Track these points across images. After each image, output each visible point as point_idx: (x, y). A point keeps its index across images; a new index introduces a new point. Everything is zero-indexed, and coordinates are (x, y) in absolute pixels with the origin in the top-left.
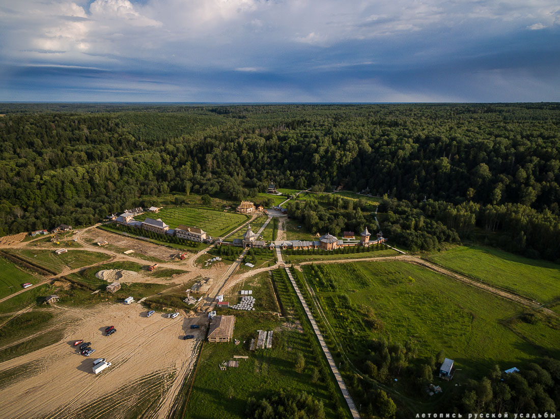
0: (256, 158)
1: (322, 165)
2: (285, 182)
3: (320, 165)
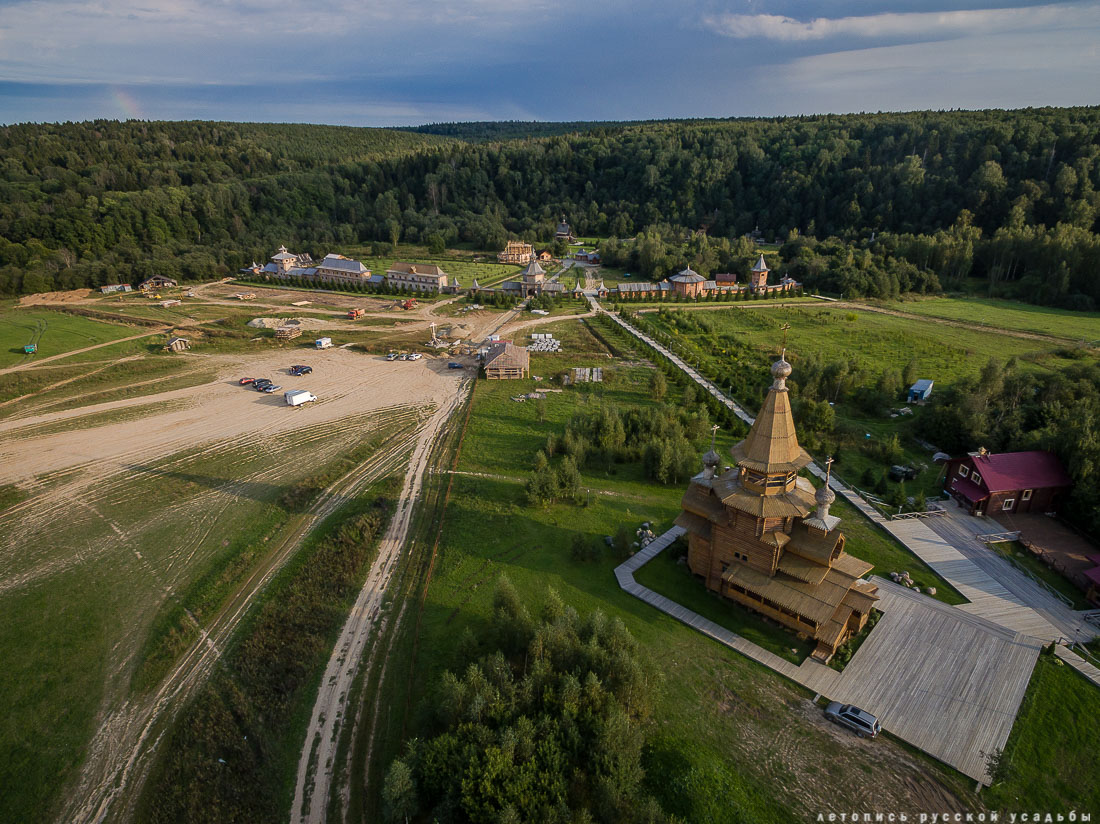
0: (527, 182)
1: (663, 187)
2: (589, 226)
3: (659, 189)
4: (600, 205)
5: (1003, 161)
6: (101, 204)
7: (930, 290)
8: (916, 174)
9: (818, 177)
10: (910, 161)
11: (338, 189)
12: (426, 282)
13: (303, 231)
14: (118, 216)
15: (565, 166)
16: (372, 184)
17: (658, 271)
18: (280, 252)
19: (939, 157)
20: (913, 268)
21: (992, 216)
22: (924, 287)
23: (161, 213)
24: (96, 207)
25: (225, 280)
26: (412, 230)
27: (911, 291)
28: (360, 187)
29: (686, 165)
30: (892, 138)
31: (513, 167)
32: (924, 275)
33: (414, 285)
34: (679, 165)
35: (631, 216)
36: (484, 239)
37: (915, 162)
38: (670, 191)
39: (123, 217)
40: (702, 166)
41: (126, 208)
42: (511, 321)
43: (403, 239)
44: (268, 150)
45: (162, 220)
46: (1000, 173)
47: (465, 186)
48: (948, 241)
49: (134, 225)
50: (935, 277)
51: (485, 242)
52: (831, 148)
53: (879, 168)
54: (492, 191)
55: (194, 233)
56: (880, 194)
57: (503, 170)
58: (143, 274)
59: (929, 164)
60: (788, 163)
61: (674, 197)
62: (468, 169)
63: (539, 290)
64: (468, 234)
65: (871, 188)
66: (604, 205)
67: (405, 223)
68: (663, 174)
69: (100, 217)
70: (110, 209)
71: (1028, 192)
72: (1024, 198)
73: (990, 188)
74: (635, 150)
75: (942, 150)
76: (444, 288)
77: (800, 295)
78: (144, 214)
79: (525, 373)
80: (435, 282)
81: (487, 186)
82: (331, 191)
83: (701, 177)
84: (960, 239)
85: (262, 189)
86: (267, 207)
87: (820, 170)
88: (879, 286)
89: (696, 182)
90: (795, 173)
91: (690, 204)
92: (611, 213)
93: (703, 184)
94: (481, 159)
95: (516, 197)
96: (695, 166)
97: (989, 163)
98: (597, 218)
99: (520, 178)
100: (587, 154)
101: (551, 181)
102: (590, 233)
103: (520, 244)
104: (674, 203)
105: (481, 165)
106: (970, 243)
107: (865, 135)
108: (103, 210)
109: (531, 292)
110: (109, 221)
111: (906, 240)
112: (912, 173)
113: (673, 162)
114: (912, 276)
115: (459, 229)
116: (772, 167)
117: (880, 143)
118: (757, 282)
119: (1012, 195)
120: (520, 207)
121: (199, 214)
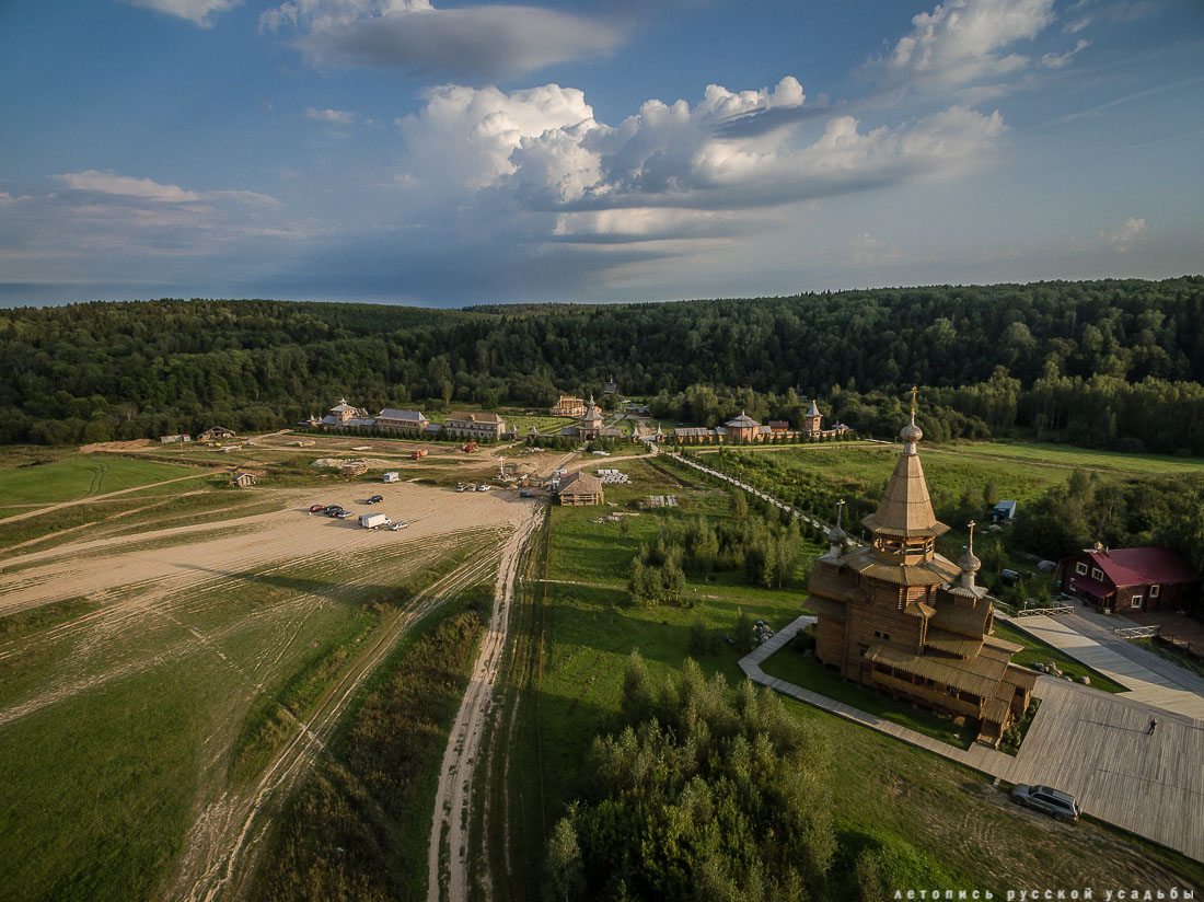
0: (573, 347)
1: (705, 351)
2: (635, 385)
3: (701, 352)
4: (645, 367)
5: (1030, 322)
6: (166, 364)
7: (980, 436)
8: (948, 335)
9: (853, 340)
10: (940, 323)
11: (392, 354)
12: (485, 429)
13: (358, 391)
14: (181, 373)
15: (609, 333)
16: (425, 351)
17: (711, 419)
18: (340, 404)
19: (966, 320)
20: (960, 415)
21: (1027, 370)
22: (973, 433)
23: (224, 373)
24: (161, 366)
25: (283, 432)
26: (464, 389)
27: (961, 436)
28: (413, 352)
29: (726, 331)
30: (919, 305)
31: (560, 335)
32: (972, 422)
33: (472, 432)
34: (719, 331)
35: (675, 377)
36: (535, 396)
37: (945, 325)
38: (712, 354)
39: (187, 376)
40: (741, 331)
41: (191, 367)
42: (573, 461)
43: (454, 398)
44: (326, 322)
45: (224, 380)
46: (1028, 333)
47: (514, 351)
48: (990, 391)
49: (196, 383)
50: (983, 424)
51: (535, 399)
52: (863, 315)
53: (911, 330)
54: (540, 355)
55: (252, 392)
56: (915, 353)
57: (551, 337)
58: (203, 425)
59: (957, 326)
60: (824, 328)
61: (716, 359)
62: (517, 336)
63: (598, 435)
64: (518, 392)
65: (905, 346)
66: (649, 367)
67: (457, 383)
68: (705, 338)
69: (164, 376)
70: (175, 369)
71: (1058, 349)
72: (1055, 355)
73: (1019, 345)
74: (676, 319)
75: (968, 314)
76: (502, 434)
77: (854, 439)
78: (207, 374)
79: (600, 499)
80: (493, 429)
81: (536, 352)
82: (386, 356)
83: (740, 341)
84: (1001, 389)
85: (320, 353)
86: (324, 369)
87: (854, 333)
88: (932, 430)
89: (736, 345)
90: (831, 336)
91: (732, 365)
92: (656, 374)
93: (743, 347)
94: (529, 328)
95: (563, 361)
96: (735, 331)
97: (1015, 324)
98: (642, 378)
99: (567, 344)
100: (630, 322)
101: (597, 347)
102: (636, 392)
103: (572, 399)
104: (716, 365)
105: (529, 333)
106: (1013, 393)
107: (893, 303)
108: (167, 369)
109: (589, 437)
110: (173, 379)
111: (947, 393)
112: (943, 334)
113: (713, 328)
114: (960, 423)
115: (510, 389)
116: (808, 331)
117: (909, 309)
118: (812, 427)
119: (1043, 352)
120: (567, 370)
121: (260, 375)
